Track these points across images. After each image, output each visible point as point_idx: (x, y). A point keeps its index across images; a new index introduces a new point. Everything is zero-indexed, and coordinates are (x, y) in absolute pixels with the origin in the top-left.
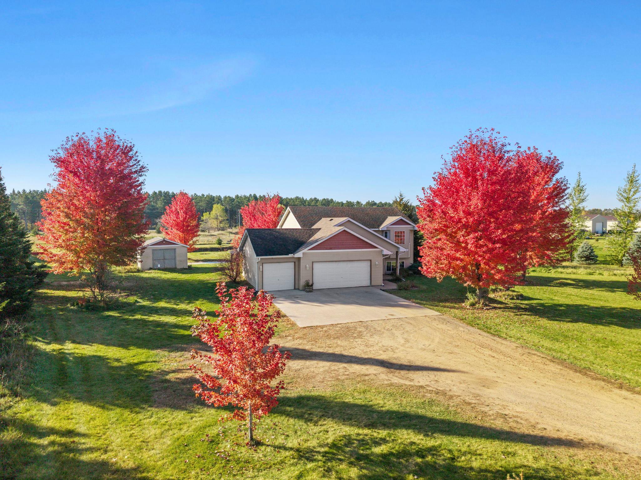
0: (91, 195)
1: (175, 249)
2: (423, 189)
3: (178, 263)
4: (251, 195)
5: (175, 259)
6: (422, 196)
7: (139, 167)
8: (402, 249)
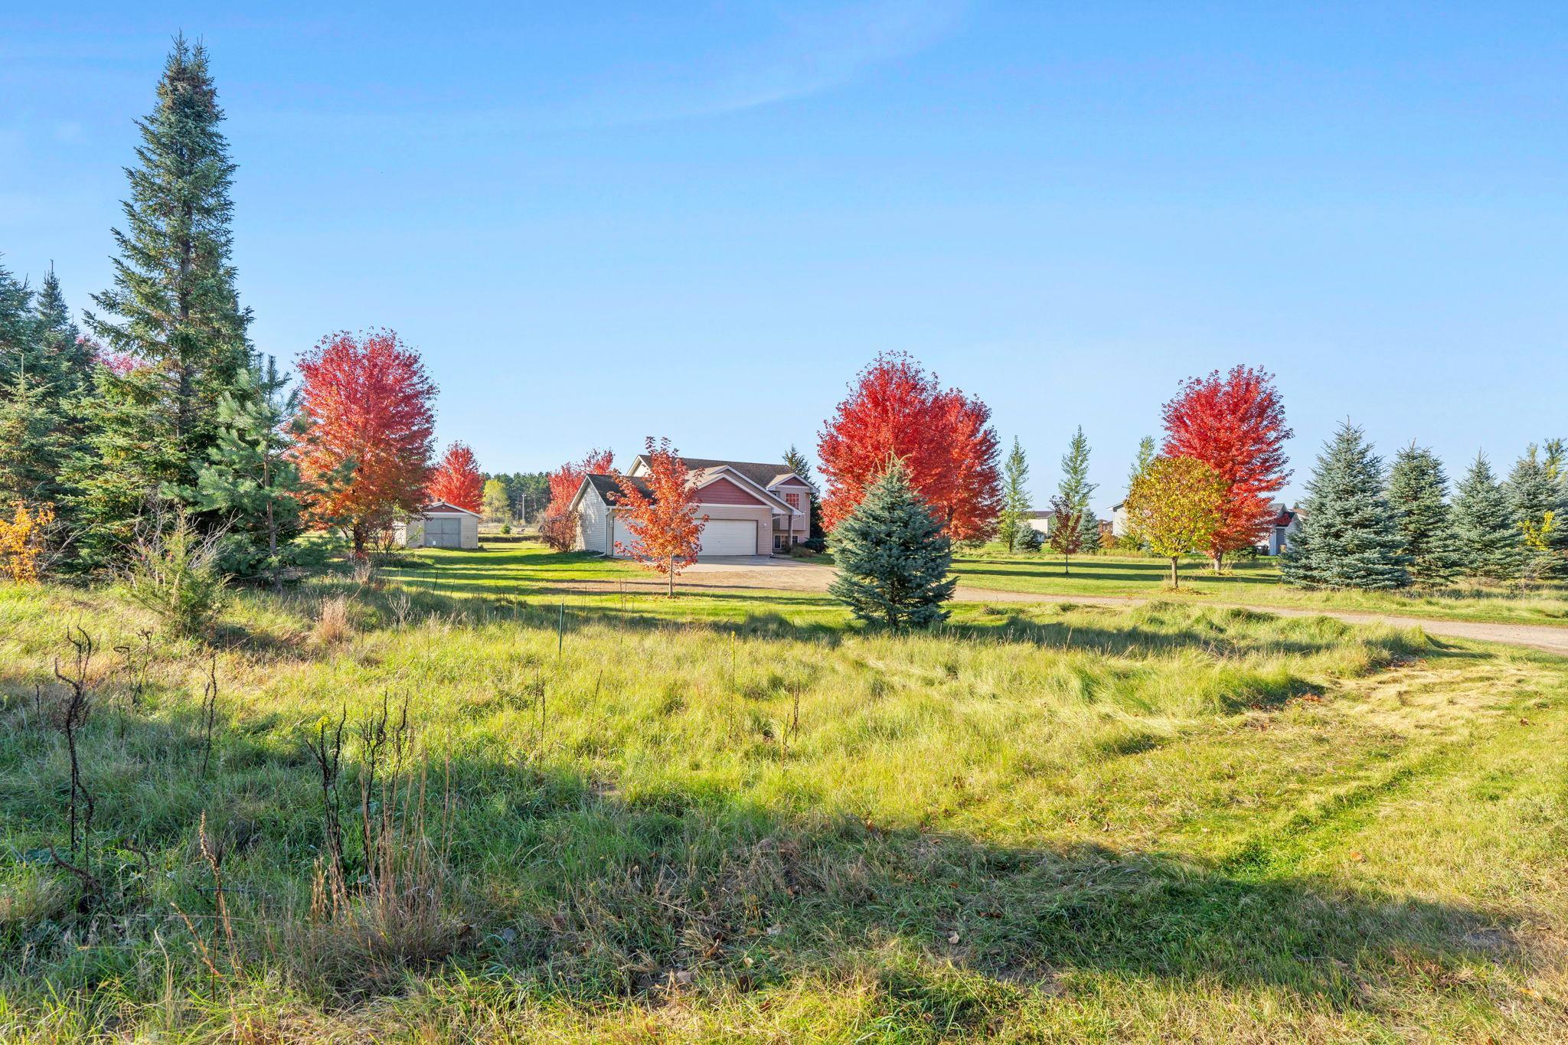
0: (358, 419)
1: (459, 519)
2: (825, 422)
3: (462, 540)
4: (541, 473)
5: (459, 534)
6: (824, 431)
7: (426, 387)
8: (796, 512)
